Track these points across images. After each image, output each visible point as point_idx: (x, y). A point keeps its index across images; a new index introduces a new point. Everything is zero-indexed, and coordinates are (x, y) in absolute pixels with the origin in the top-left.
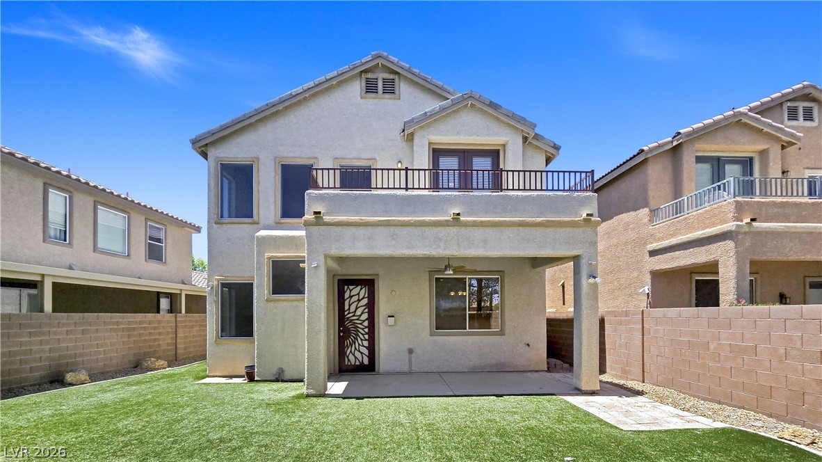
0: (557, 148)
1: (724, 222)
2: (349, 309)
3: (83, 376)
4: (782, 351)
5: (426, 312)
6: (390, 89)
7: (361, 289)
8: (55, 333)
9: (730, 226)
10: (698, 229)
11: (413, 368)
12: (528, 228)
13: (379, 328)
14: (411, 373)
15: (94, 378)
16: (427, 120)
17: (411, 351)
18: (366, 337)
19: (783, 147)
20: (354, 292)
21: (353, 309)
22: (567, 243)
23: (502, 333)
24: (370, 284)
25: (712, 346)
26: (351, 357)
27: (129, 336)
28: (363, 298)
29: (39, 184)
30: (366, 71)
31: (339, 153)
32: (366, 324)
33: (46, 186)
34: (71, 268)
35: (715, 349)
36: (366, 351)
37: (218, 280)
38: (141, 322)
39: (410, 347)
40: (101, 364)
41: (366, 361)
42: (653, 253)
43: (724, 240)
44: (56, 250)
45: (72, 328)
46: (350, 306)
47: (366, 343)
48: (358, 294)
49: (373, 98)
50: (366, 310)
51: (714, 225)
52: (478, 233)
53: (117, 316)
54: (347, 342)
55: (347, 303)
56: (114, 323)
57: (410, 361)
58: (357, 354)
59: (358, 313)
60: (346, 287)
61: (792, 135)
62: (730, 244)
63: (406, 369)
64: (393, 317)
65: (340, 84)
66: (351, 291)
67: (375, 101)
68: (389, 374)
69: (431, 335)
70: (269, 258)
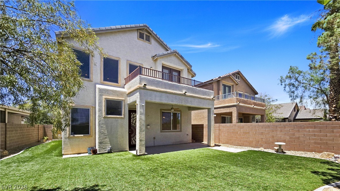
0: (195, 74)
1: (234, 102)
2: (133, 122)
4: (255, 133)
5: (159, 124)
6: (148, 39)
9: (235, 104)
10: (227, 103)
11: (155, 144)
14: (154, 146)
16: (163, 56)
17: (154, 138)
19: (236, 85)
23: (181, 131)
26: (133, 141)
30: (140, 29)
31: (129, 58)
35: (239, 133)
39: (154, 136)
42: (215, 108)
43: (234, 107)
48: (136, 116)
49: (142, 41)
51: (231, 103)
54: (132, 135)
55: (132, 119)
57: (154, 142)
59: (136, 124)
60: (132, 113)
61: (238, 83)
62: (235, 108)
63: (153, 145)
64: (149, 125)
65: (130, 30)
66: (133, 115)
67: (143, 42)
68: (147, 147)
69: (161, 132)
70: (105, 99)
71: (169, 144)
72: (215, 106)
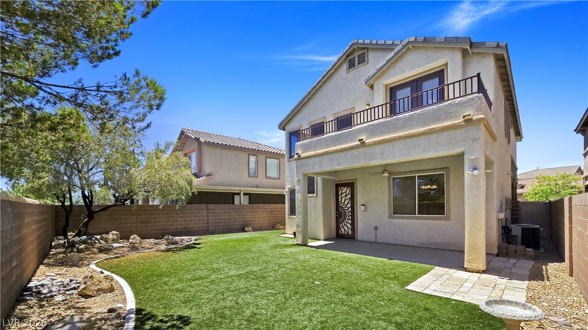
2: (341, 201)
3: (250, 229)
5: (386, 202)
6: (362, 60)
7: (347, 189)
8: (244, 212)
11: (378, 240)
12: (415, 138)
13: (357, 214)
14: (375, 243)
15: (254, 230)
16: (381, 72)
17: (376, 228)
18: (350, 217)
20: (344, 191)
21: (343, 201)
22: (449, 144)
23: (447, 218)
24: (351, 185)
26: (342, 229)
27: (271, 214)
28: (348, 194)
29: (247, 154)
30: (349, 55)
31: (336, 111)
32: (350, 210)
33: (249, 155)
34: (257, 187)
36: (350, 226)
37: (289, 188)
38: (276, 208)
39: (376, 225)
40: (259, 225)
41: (350, 232)
44: (252, 179)
45: (249, 210)
46: (341, 199)
47: (350, 222)
48: (346, 192)
49: (353, 70)
50: (350, 202)
52: (377, 150)
53: (266, 206)
54: (340, 220)
55: (340, 197)
56: (264, 209)
57: (376, 235)
58: (346, 228)
59: (346, 203)
60: (339, 188)
63: (373, 240)
64: (364, 205)
65: (336, 70)
66: (342, 190)
67: (354, 72)
68: (362, 241)
69: (389, 218)
71: (411, 244)
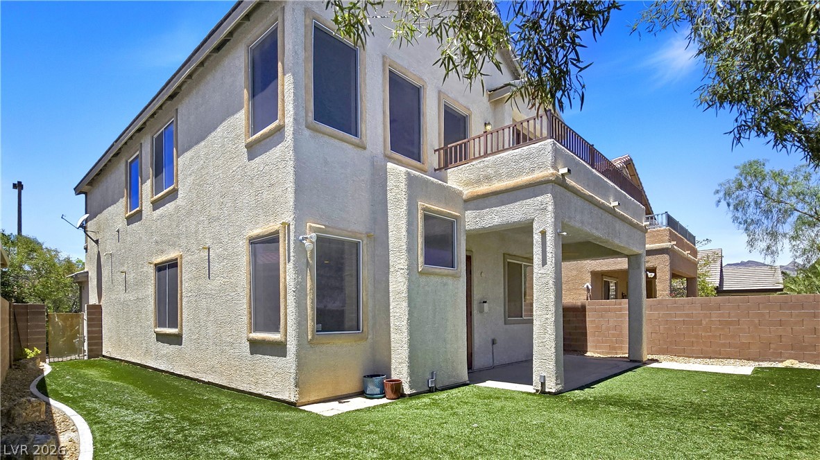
9: (667, 244)
13: (474, 318)
14: (494, 367)
17: (494, 342)
25: (704, 322)
39: (493, 337)
57: (493, 353)
62: (666, 257)
63: (491, 363)
68: (481, 370)
69: (505, 324)
70: (424, 209)
72: (649, 246)
